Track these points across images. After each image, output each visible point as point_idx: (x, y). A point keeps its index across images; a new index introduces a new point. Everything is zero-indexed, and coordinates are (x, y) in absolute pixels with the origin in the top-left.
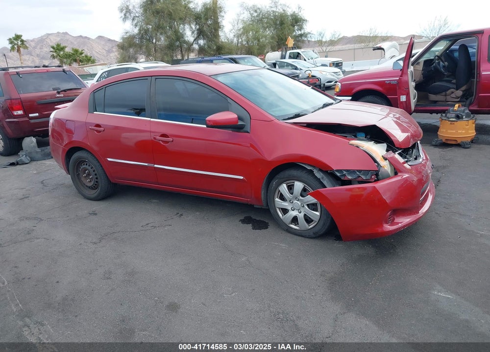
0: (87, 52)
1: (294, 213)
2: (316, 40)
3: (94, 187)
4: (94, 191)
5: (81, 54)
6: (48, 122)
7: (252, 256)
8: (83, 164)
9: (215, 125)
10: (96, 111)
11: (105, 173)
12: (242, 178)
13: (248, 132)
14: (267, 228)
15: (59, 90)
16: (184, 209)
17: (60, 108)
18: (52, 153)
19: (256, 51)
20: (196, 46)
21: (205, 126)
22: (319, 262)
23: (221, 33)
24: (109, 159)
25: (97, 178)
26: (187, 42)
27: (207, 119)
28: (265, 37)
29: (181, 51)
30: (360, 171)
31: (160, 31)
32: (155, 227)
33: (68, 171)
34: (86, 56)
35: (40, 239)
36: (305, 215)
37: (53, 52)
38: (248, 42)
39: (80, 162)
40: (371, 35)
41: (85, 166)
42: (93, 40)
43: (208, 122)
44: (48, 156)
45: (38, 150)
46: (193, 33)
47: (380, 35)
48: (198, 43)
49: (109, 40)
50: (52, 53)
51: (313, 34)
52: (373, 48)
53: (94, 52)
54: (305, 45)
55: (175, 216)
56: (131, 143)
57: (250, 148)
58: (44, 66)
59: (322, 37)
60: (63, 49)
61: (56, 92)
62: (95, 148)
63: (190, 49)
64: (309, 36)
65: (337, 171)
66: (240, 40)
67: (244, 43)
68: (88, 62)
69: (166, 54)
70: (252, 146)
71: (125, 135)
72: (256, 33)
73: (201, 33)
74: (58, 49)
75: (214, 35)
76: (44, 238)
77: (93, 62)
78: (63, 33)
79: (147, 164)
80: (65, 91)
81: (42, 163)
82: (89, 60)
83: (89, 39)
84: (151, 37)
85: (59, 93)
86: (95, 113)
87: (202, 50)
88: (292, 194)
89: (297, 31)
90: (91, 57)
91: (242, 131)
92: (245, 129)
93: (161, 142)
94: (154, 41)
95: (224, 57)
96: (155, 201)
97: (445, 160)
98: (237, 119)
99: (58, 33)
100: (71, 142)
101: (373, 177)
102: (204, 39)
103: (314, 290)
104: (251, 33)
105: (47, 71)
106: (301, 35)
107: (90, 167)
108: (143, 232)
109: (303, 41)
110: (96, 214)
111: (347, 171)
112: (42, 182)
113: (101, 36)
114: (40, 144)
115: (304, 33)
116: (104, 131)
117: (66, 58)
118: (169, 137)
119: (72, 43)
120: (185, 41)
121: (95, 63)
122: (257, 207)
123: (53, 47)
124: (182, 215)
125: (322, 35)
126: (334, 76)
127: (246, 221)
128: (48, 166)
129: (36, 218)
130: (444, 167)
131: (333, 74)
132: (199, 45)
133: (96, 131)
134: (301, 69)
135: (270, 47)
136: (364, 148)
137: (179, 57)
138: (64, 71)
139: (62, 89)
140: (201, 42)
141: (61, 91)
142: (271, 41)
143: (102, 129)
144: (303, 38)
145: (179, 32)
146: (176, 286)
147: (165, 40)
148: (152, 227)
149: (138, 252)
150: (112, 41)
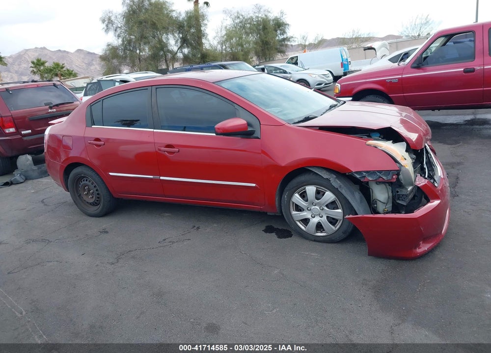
0: (67, 66)
1: (316, 220)
2: (300, 43)
3: (96, 203)
4: (96, 208)
5: (63, 68)
6: (43, 138)
7: (284, 268)
8: (83, 180)
9: (225, 132)
10: (94, 125)
11: (107, 188)
12: (254, 185)
13: (259, 138)
14: (291, 237)
15: (52, 105)
16: (200, 221)
17: (54, 124)
18: (48, 171)
19: (241, 57)
20: (180, 55)
21: (214, 134)
22: (357, 270)
23: (204, 41)
24: (111, 174)
25: (98, 194)
26: (171, 52)
27: (215, 127)
28: (249, 42)
29: (166, 61)
30: (380, 172)
31: (144, 40)
32: (173, 242)
33: (67, 189)
34: (68, 70)
35: (52, 263)
36: (328, 217)
37: (33, 67)
38: (231, 49)
39: (79, 179)
40: (354, 37)
41: (85, 182)
42: (71, 53)
43: (217, 130)
44: (44, 174)
45: (35, 168)
46: (176, 42)
47: (363, 36)
48: (182, 52)
49: (89, 53)
50: (32, 69)
51: (295, 38)
52: (364, 48)
53: (73, 66)
54: (288, 49)
55: (193, 229)
56: (131, 156)
57: (262, 154)
58: (33, 81)
59: (305, 41)
60: (43, 64)
61: (48, 106)
62: (96, 162)
63: (174, 59)
64: (291, 40)
65: (357, 172)
66: (224, 47)
67: (228, 50)
68: (70, 76)
69: (150, 64)
70: (264, 152)
71: (122, 148)
72: (239, 39)
73: (184, 42)
74: (38, 65)
75: (198, 43)
76: (57, 261)
77: (75, 75)
78: (41, 48)
79: (152, 177)
80: (57, 105)
81: (39, 182)
82: (71, 74)
83: (68, 53)
84: (135, 48)
85: (51, 108)
86: (93, 126)
87: (186, 59)
88: (307, 201)
89: (279, 36)
90: (72, 71)
91: (252, 137)
92: (255, 135)
93: (166, 153)
94: (138, 51)
95: (213, 64)
96: (167, 214)
97: (457, 156)
98: (246, 125)
99: (36, 48)
100: (68, 159)
101: (394, 177)
102: (188, 47)
103: (360, 300)
104: (234, 39)
105: (38, 86)
106: (284, 40)
107: (91, 182)
108: (162, 248)
109: (286, 46)
110: (107, 232)
111: (367, 172)
112: (42, 202)
113: (80, 50)
114: (36, 162)
115: (287, 37)
116: (104, 144)
117: (47, 73)
118: (174, 148)
119: (50, 57)
120: (168, 50)
121: (77, 76)
122: (271, 214)
123: (33, 63)
124: (198, 228)
125: (305, 38)
126: (323, 78)
127: (269, 230)
128: (46, 184)
129: (43, 240)
130: (459, 164)
131: (322, 76)
132: (184, 54)
133: (95, 145)
134: (290, 73)
135: (253, 52)
136: (383, 148)
137: (164, 67)
138: (55, 85)
139: (54, 104)
140: (186, 51)
141: (54, 106)
142: (255, 46)
143: (102, 143)
144: (286, 43)
145: (162, 41)
146: (210, 305)
147: (150, 50)
148: (170, 242)
149: (161, 270)
150: (91, 53)
